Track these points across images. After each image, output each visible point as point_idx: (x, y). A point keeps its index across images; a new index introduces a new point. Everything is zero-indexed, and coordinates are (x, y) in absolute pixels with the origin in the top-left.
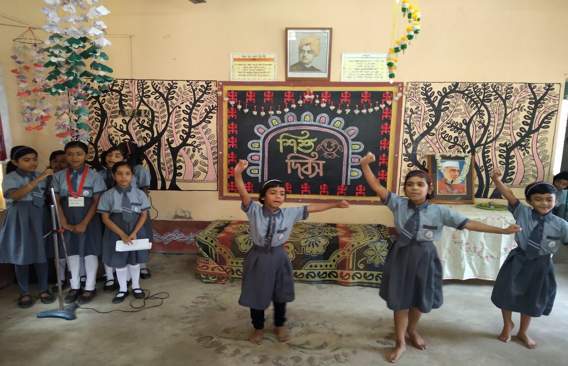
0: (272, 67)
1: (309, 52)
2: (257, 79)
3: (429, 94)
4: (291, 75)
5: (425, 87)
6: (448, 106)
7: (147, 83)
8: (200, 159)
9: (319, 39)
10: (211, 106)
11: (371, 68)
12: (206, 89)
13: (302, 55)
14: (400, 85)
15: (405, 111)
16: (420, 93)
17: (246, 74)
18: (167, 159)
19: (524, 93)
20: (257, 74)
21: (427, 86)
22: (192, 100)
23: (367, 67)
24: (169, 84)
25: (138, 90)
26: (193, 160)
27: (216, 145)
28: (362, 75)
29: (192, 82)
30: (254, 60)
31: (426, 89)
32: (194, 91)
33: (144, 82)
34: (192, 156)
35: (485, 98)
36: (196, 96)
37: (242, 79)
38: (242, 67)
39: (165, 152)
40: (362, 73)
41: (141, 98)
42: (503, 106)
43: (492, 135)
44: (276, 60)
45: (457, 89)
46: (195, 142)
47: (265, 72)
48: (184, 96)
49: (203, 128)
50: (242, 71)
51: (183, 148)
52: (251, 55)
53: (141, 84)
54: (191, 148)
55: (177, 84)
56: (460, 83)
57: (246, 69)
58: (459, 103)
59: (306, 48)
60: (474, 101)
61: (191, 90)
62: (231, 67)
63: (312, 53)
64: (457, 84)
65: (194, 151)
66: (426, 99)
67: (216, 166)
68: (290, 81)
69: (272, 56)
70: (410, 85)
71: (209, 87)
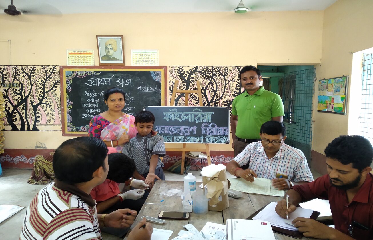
0: (91, 57)
1: (111, 49)
2: (83, 64)
3: (182, 73)
4: (102, 62)
5: (179, 69)
6: (193, 79)
7: (18, 67)
8: (50, 112)
9: (116, 42)
10: (56, 80)
11: (148, 58)
12: (53, 71)
13: (107, 51)
14: (165, 68)
15: (170, 83)
16: (177, 72)
17: (76, 62)
18: (30, 112)
19: (235, 72)
20: (83, 62)
21: (180, 68)
22: (45, 77)
23: (146, 58)
24: (31, 68)
25: (13, 71)
26: (46, 113)
27: (60, 103)
28: (143, 62)
29: (45, 67)
30: (80, 53)
31: (180, 70)
32: (46, 72)
33: (16, 67)
34: (46, 110)
35: (213, 75)
36: (47, 75)
37: (74, 65)
38: (74, 58)
39: (30, 108)
40: (143, 61)
41: (15, 76)
42: (224, 79)
43: (219, 95)
44: (93, 53)
45: (197, 70)
46: (47, 101)
47: (87, 61)
48: (40, 75)
49: (52, 93)
50: (74, 60)
51: (40, 105)
52: (79, 51)
53: (15, 68)
54: (45, 105)
55: (36, 67)
56: (199, 67)
57: (76, 59)
58: (199, 78)
59: (109, 47)
60: (207, 77)
61: (44, 71)
62: (68, 58)
63: (113, 50)
64: (197, 67)
65: (47, 107)
66: (180, 76)
67: (60, 116)
68: (102, 66)
69: (91, 52)
70: (171, 68)
71: (55, 69)
